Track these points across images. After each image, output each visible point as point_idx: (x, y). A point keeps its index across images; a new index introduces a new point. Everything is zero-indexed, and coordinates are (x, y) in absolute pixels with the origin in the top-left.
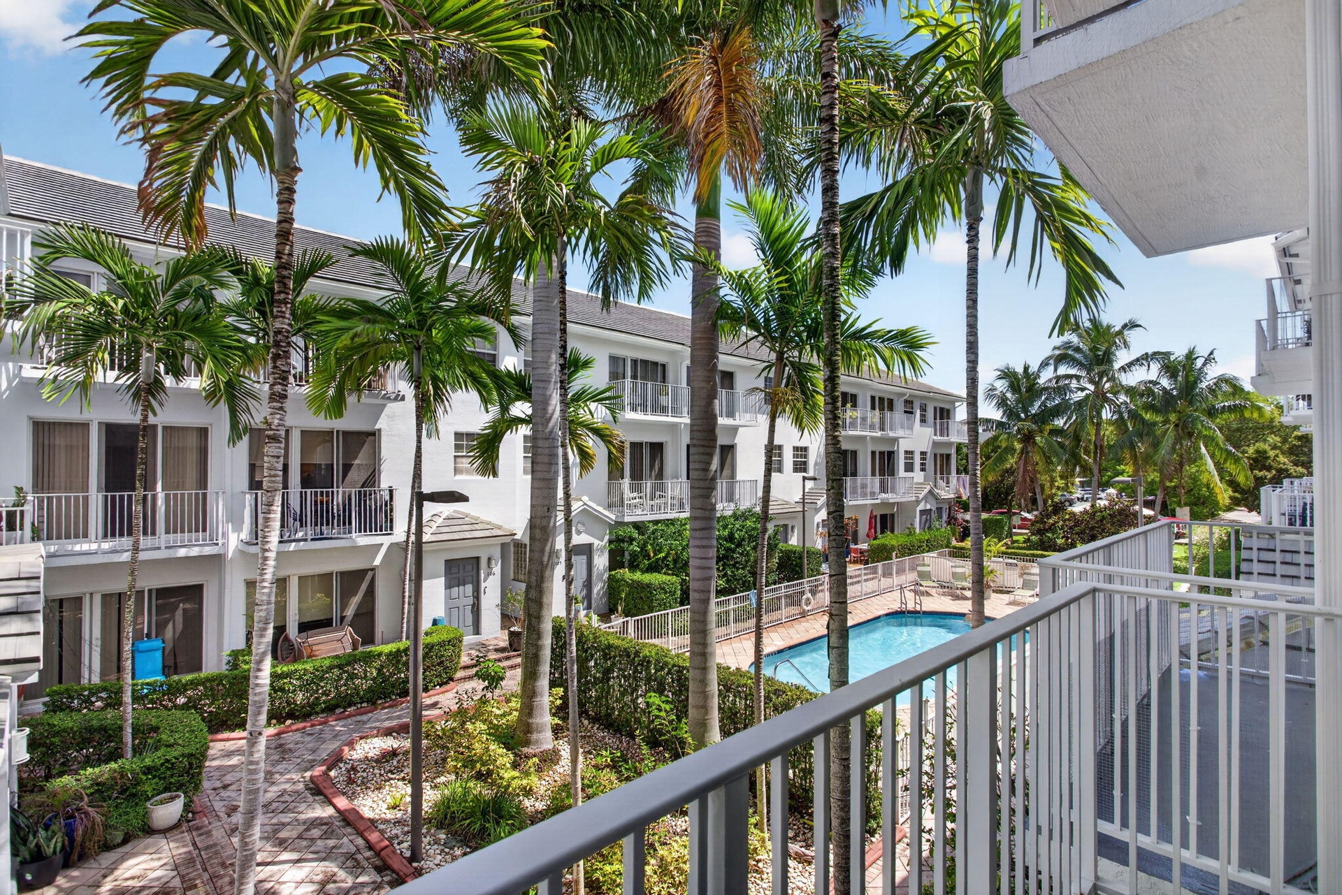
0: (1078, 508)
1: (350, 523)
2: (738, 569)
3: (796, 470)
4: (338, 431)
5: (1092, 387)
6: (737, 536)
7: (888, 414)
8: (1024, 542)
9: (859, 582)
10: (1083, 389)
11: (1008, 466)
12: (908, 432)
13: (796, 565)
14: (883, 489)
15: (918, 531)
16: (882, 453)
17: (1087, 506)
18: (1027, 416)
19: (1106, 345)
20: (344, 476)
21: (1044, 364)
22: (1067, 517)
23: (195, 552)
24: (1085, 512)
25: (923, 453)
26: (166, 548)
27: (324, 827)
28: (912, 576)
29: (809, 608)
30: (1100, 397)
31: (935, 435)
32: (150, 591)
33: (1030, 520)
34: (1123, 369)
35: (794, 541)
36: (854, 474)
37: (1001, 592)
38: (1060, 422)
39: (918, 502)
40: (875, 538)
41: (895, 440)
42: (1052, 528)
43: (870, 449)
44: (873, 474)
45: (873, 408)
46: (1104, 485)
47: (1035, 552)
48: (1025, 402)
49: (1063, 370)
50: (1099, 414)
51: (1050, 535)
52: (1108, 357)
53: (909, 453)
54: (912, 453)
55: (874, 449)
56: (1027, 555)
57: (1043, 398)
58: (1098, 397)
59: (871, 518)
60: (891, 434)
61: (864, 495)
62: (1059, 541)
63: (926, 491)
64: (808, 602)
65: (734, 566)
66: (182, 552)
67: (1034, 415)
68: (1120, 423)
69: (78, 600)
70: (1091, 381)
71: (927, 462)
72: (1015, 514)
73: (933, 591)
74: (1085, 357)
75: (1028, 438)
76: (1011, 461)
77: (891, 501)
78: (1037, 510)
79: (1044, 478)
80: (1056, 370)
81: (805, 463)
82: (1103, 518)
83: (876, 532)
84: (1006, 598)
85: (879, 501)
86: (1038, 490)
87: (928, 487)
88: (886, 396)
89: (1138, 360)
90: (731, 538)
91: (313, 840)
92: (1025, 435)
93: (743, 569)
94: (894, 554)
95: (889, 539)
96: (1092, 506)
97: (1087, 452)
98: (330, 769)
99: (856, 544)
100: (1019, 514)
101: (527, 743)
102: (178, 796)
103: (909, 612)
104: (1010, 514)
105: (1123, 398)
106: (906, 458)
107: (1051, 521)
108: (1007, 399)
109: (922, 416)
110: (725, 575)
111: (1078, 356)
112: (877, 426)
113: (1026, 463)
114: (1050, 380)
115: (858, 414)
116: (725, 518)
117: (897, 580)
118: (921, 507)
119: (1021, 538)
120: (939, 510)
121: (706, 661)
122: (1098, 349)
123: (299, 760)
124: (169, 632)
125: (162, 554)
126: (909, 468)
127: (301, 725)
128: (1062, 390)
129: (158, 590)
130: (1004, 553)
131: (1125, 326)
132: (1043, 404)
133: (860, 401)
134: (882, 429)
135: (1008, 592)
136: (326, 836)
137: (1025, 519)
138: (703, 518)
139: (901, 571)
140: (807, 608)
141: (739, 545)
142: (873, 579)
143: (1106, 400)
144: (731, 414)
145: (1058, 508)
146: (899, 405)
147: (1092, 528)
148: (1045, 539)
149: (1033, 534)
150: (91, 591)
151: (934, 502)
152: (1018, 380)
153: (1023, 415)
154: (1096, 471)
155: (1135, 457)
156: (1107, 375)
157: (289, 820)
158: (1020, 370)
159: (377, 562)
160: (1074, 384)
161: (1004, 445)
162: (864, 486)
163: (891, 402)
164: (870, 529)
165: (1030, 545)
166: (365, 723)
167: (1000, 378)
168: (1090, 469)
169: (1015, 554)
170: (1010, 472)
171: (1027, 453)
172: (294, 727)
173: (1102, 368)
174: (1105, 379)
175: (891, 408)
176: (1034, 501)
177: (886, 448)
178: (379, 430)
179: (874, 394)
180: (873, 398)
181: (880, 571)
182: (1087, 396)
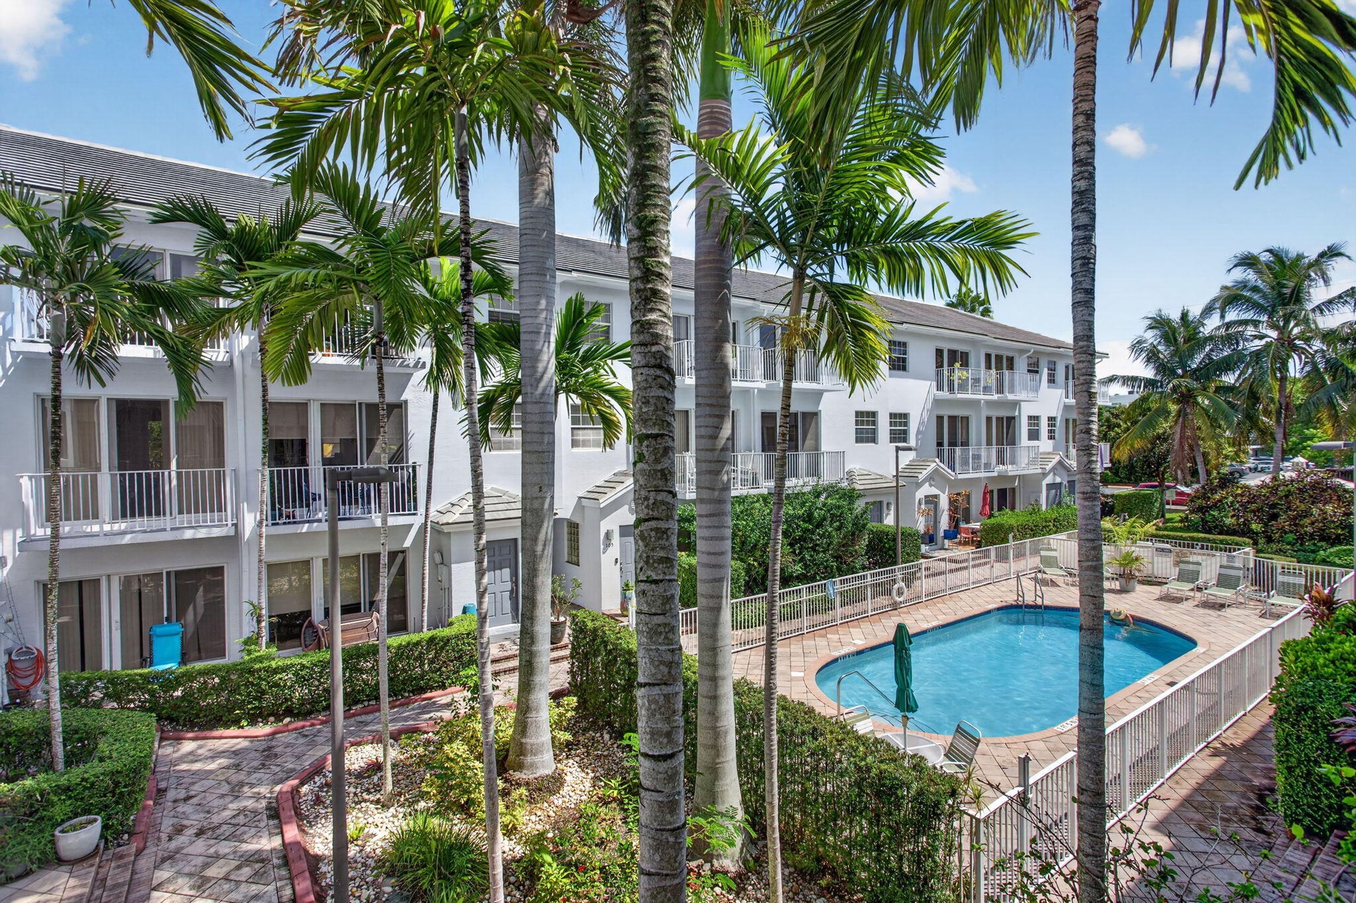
0: (1253, 481)
1: (369, 503)
2: (818, 552)
3: (892, 440)
4: (360, 404)
5: (1274, 334)
6: (816, 515)
7: (1006, 373)
8: (1181, 521)
9: (965, 568)
10: (1262, 337)
11: (1161, 431)
12: (1031, 395)
13: (890, 549)
14: (1001, 461)
15: (1044, 508)
16: (999, 419)
17: (1267, 478)
18: (1185, 371)
19: (1295, 280)
20: (369, 451)
21: (1208, 311)
22: (1239, 491)
23: (202, 533)
24: (1264, 485)
25: (1052, 419)
26: (172, 529)
27: (257, 866)
28: (1034, 561)
29: (901, 599)
30: (1287, 345)
31: (1067, 397)
32: (168, 573)
33: (1189, 495)
34: (1319, 309)
35: (889, 520)
36: (965, 443)
37: (1150, 583)
38: (1230, 379)
39: (1045, 475)
40: (991, 516)
41: (1016, 404)
42: (1218, 505)
43: (985, 413)
44: (989, 443)
45: (989, 367)
46: (1287, 454)
47: (1195, 535)
48: (1183, 357)
49: (1232, 316)
50: (1284, 367)
51: (1215, 513)
52: (1298, 296)
53: (1034, 420)
54: (1037, 418)
55: (990, 413)
56: (1185, 539)
57: (1207, 349)
58: (1282, 345)
59: (985, 494)
60: (1011, 397)
61: (976, 468)
62: (1228, 521)
63: (1055, 461)
64: (900, 593)
65: (813, 549)
66: (189, 534)
67: (1195, 370)
68: (1314, 376)
69: (96, 582)
70: (1274, 326)
71: (1057, 429)
72: (1169, 487)
73: (1060, 581)
74: (1264, 296)
75: (1186, 398)
76: (1164, 426)
77: (1010, 474)
78: (1198, 482)
79: (1208, 446)
80: (1222, 317)
81: (905, 432)
82: (1289, 493)
83: (992, 509)
84: (1156, 591)
85: (995, 474)
86: (1199, 460)
87: (1058, 458)
88: (1005, 353)
89: (1340, 297)
90: (809, 518)
91: (238, 883)
92: (1182, 394)
93: (824, 552)
94: (1011, 536)
95: (1006, 518)
96: (1274, 479)
97: (1267, 413)
98: (302, 784)
99: (968, 522)
100: (1174, 487)
101: (520, 767)
102: (95, 820)
103: (1028, 606)
104: (1162, 487)
105: (1317, 345)
106: (1030, 425)
107: (1217, 497)
108: (1159, 352)
109: (1049, 375)
110: (802, 560)
111: (1256, 297)
112: (994, 388)
113: (1184, 427)
114: (1218, 328)
115: (968, 374)
116: (804, 494)
117: (1014, 566)
118: (1049, 480)
119: (1176, 516)
120: (1071, 483)
121: (716, 687)
122: (1284, 286)
123: (278, 769)
124: (190, 615)
125: (168, 536)
126: (1034, 435)
127: (301, 724)
128: (1231, 339)
129: (177, 573)
130: (1153, 536)
131: (1322, 255)
132: (1208, 355)
133: (972, 360)
134: (1000, 390)
135: (1160, 584)
136: (257, 877)
137: (1182, 494)
138: (709, 501)
139: (1020, 555)
140: (899, 600)
141: (819, 525)
142: (985, 564)
143: (1295, 348)
144: (813, 377)
145: (1227, 481)
146: (1021, 364)
147: (1274, 506)
148: (1209, 518)
149: (1192, 512)
150: (109, 572)
151: (1065, 473)
152: (1174, 331)
153: (1180, 371)
154: (1279, 436)
155: (1335, 418)
156: (1295, 318)
157: (227, 850)
158: (1175, 316)
159: (407, 543)
160: (1250, 331)
161: (1154, 406)
162: (977, 457)
163: (1011, 361)
164: (984, 506)
165: (1188, 525)
166: (367, 724)
167: (1151, 327)
168: (1272, 434)
169: (1168, 537)
170: (1163, 438)
171: (1186, 414)
172: (291, 727)
173: (1289, 309)
174: (1292, 324)
175: (1011, 366)
176: (1194, 473)
177: (1004, 413)
178: (406, 402)
179: (989, 351)
180: (988, 356)
181: (993, 554)
182: (1268, 345)
